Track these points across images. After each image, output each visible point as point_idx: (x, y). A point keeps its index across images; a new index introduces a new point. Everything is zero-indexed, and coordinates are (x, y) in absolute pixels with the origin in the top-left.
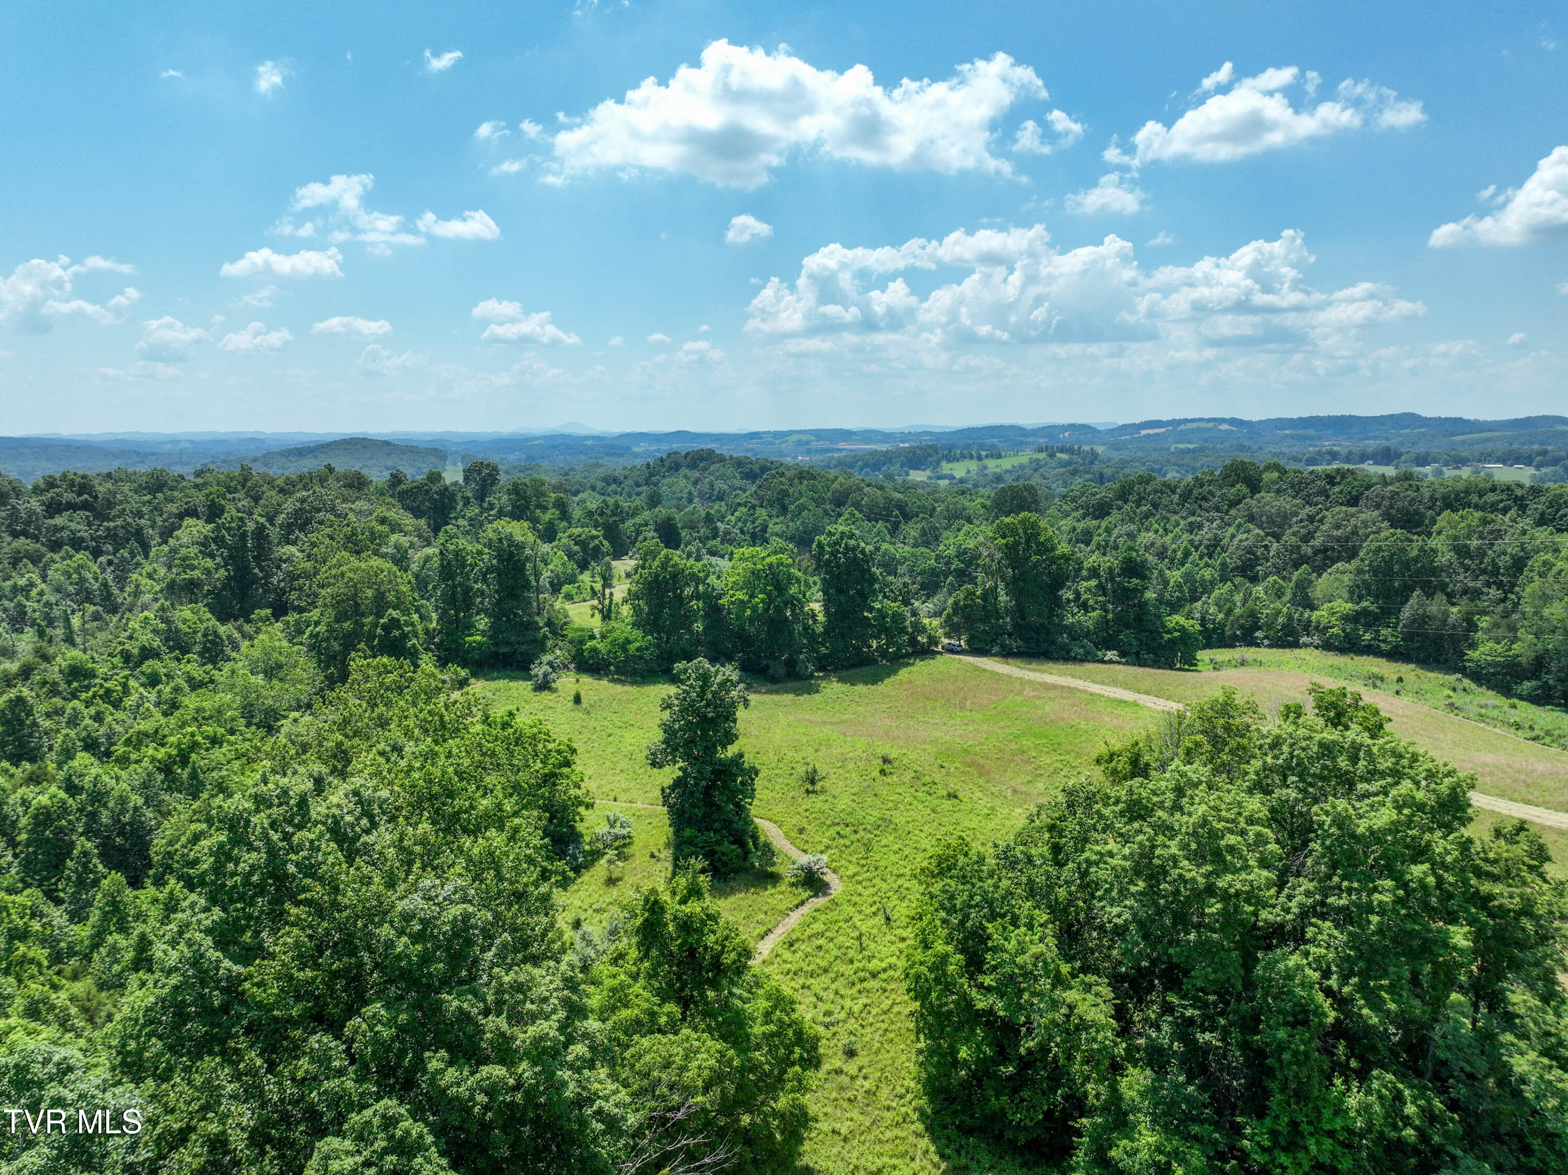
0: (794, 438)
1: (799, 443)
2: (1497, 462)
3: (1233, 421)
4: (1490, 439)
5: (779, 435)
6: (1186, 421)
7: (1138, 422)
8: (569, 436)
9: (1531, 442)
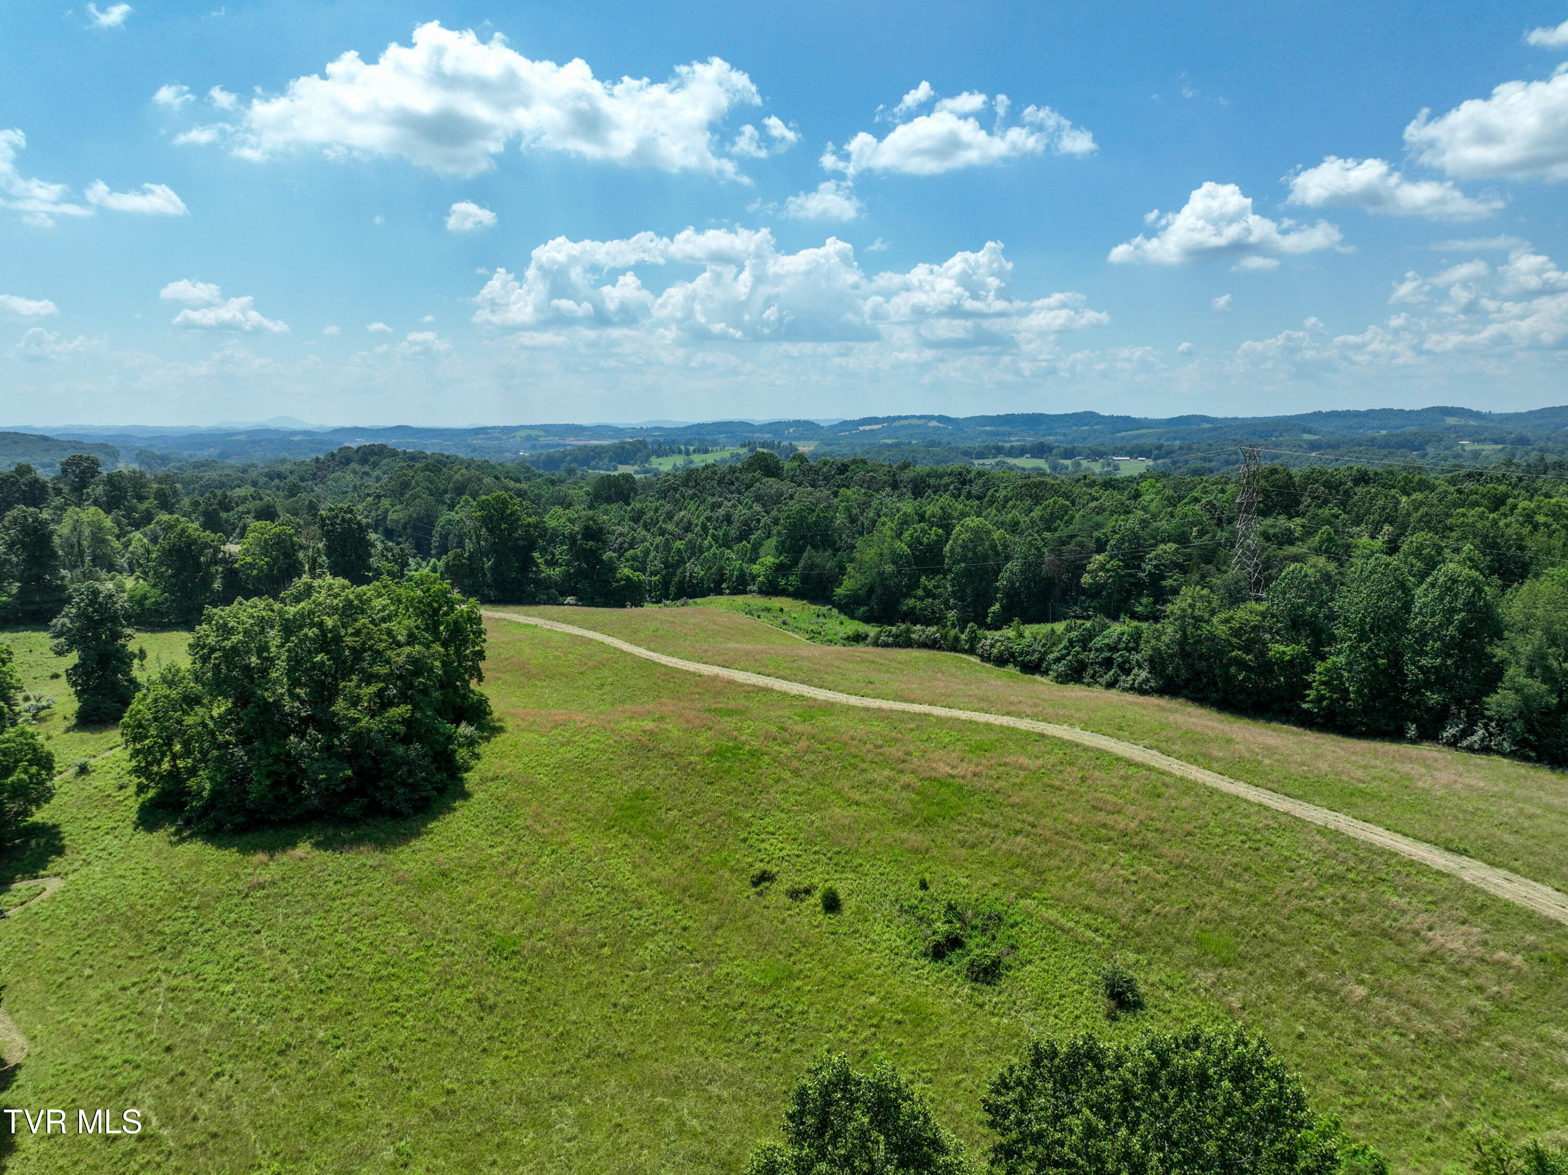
0: (523, 433)
1: (528, 438)
2: (1126, 455)
3: (941, 419)
4: (1142, 436)
5: (508, 431)
6: (900, 418)
7: (857, 418)
8: (276, 431)
9: (1175, 439)
